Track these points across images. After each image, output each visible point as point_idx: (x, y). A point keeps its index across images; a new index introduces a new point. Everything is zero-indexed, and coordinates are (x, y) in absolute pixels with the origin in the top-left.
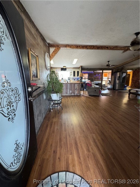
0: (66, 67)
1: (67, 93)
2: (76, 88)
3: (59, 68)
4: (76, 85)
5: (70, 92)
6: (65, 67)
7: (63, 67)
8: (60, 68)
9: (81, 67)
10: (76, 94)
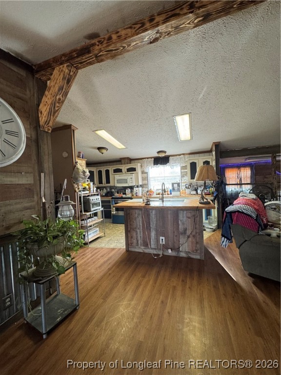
0: (167, 154)
1: (146, 244)
2: (185, 230)
3: (148, 158)
4: (182, 217)
5: (157, 240)
6: (165, 152)
7: (157, 155)
8: (151, 158)
9: (217, 145)
10: (187, 253)
